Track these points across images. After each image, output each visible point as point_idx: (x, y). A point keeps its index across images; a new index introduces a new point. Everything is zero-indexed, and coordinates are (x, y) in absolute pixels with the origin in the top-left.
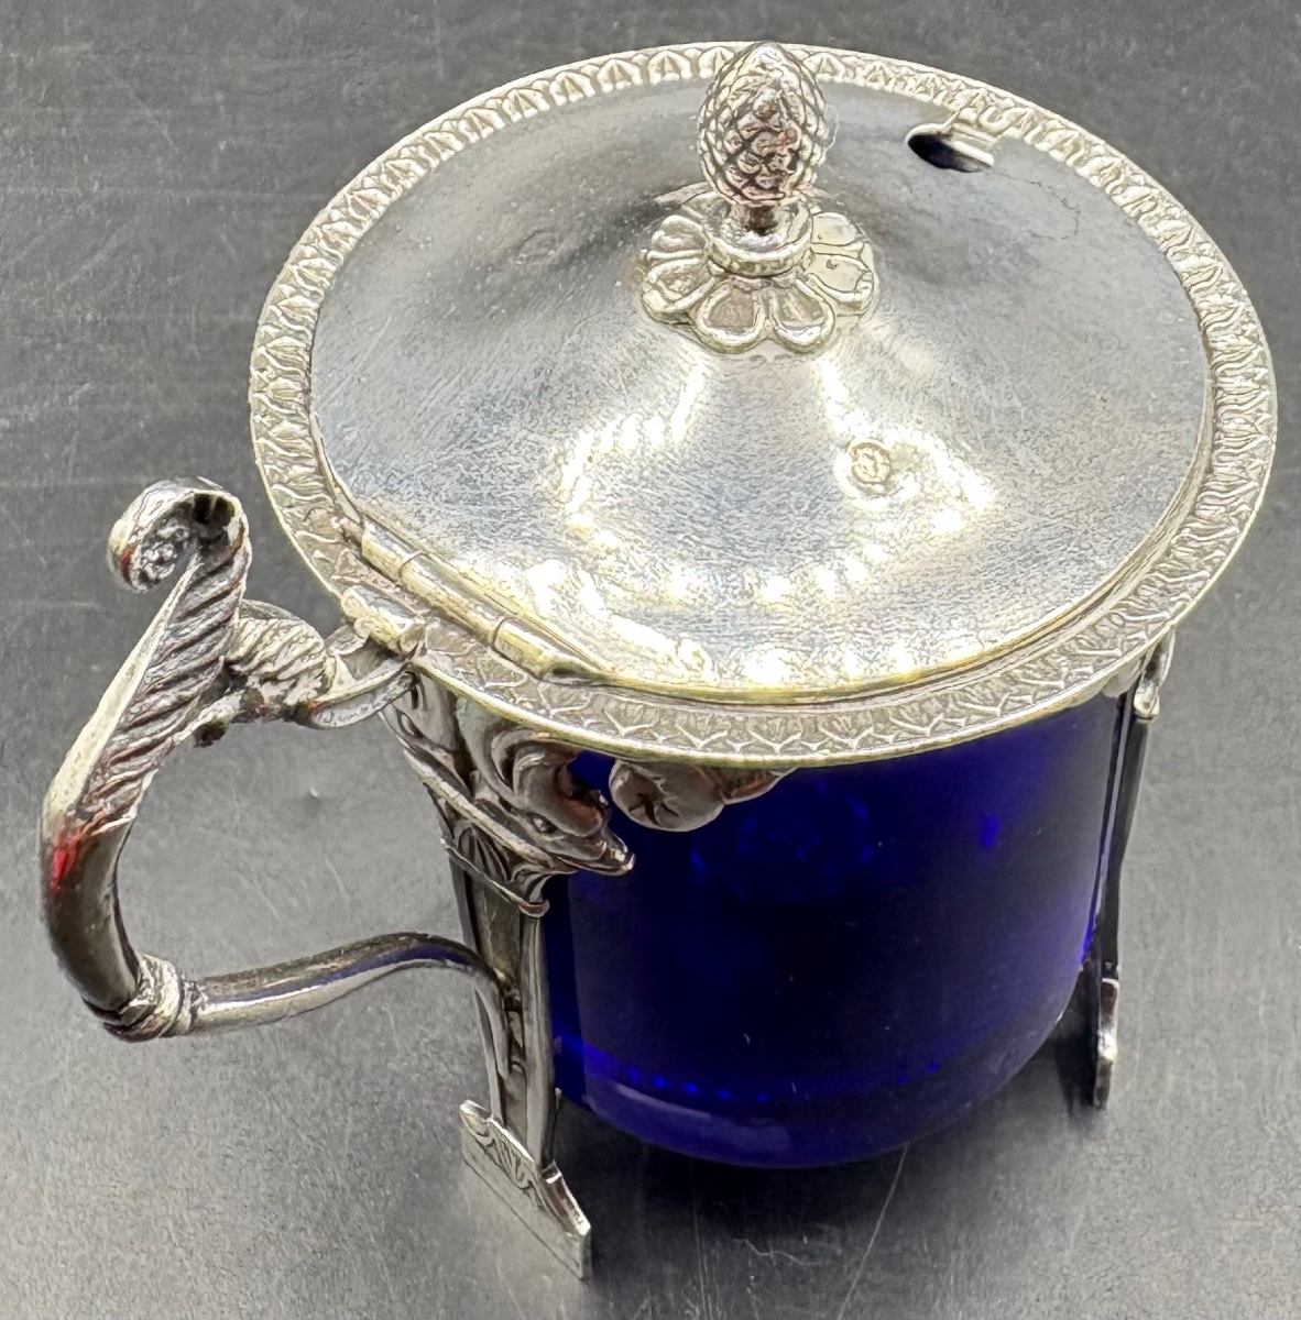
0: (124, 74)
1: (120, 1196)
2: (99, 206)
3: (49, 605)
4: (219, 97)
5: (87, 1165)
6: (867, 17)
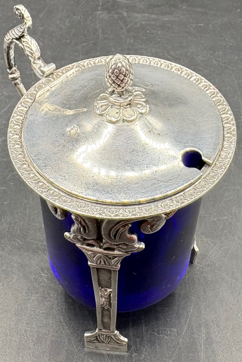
1: (12, 325)
2: (5, 97)
5: (4, 318)
6: (177, 52)
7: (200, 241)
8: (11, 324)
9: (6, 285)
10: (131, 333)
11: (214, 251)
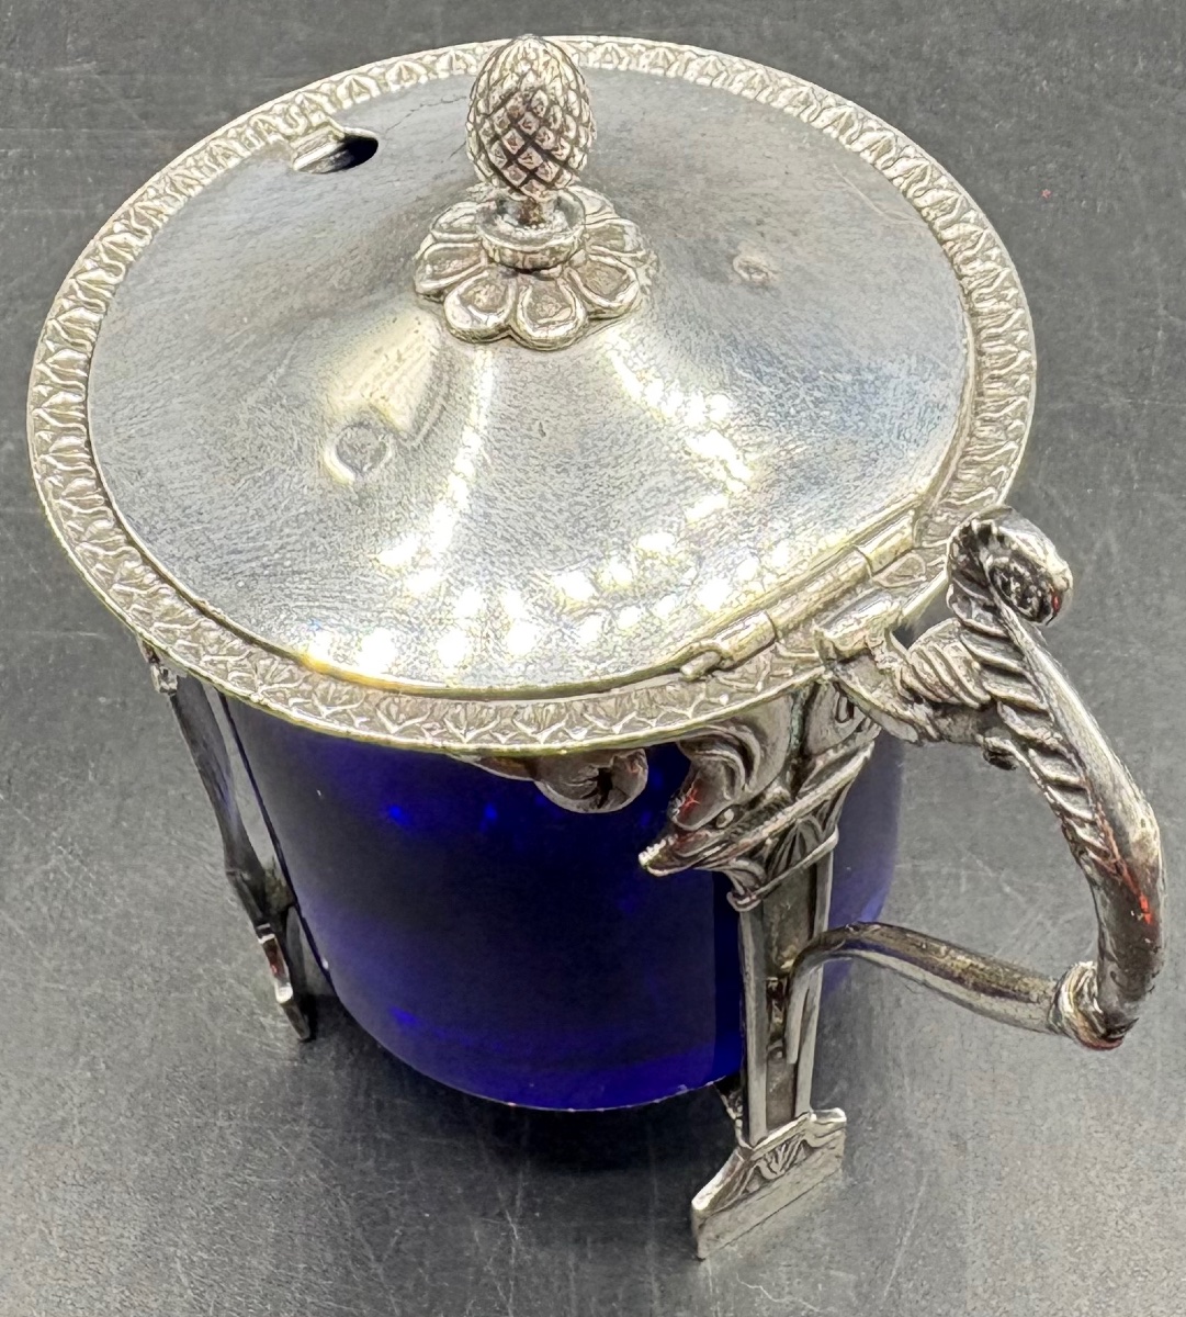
3: (54, 635)
7: (963, 880)
8: (126, 1235)
9: (103, 1066)
10: (655, 1286)
11: (1026, 925)
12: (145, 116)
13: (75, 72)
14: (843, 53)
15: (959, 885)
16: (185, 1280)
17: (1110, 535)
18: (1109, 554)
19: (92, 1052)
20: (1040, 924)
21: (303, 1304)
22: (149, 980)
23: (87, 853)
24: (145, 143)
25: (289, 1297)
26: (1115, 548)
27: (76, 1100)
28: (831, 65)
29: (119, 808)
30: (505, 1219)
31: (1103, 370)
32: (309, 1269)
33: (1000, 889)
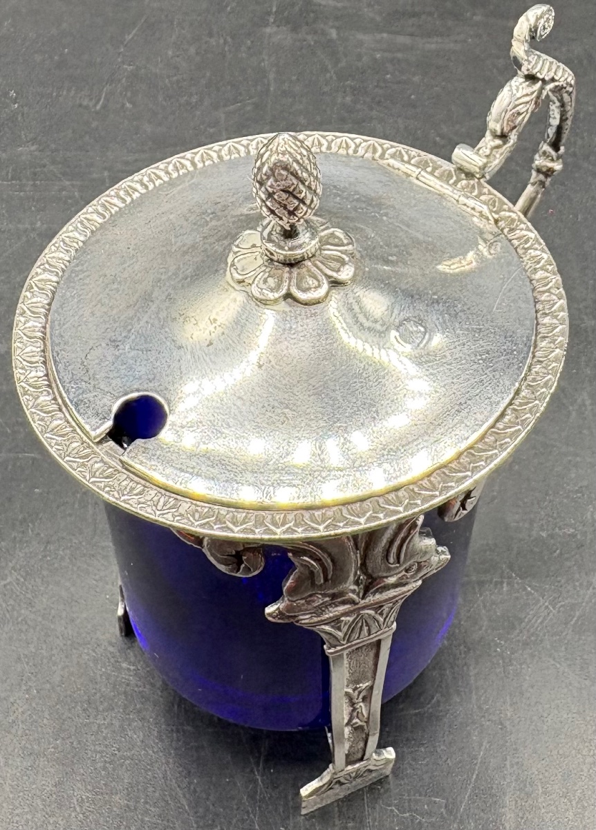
0: (54, 162)
4: (106, 174)
7: (506, 585)
11: (539, 608)
12: (64, 174)
13: (26, 151)
14: (442, 137)
15: (503, 588)
16: (78, 809)
17: (585, 395)
18: (584, 405)
19: (30, 684)
20: (547, 607)
21: (142, 821)
22: (61, 644)
23: (27, 573)
24: (63, 189)
25: (136, 818)
26: (588, 402)
27: (20, 710)
28: (435, 143)
29: (45, 550)
30: (254, 773)
31: (581, 306)
32: (146, 803)
33: (525, 589)
